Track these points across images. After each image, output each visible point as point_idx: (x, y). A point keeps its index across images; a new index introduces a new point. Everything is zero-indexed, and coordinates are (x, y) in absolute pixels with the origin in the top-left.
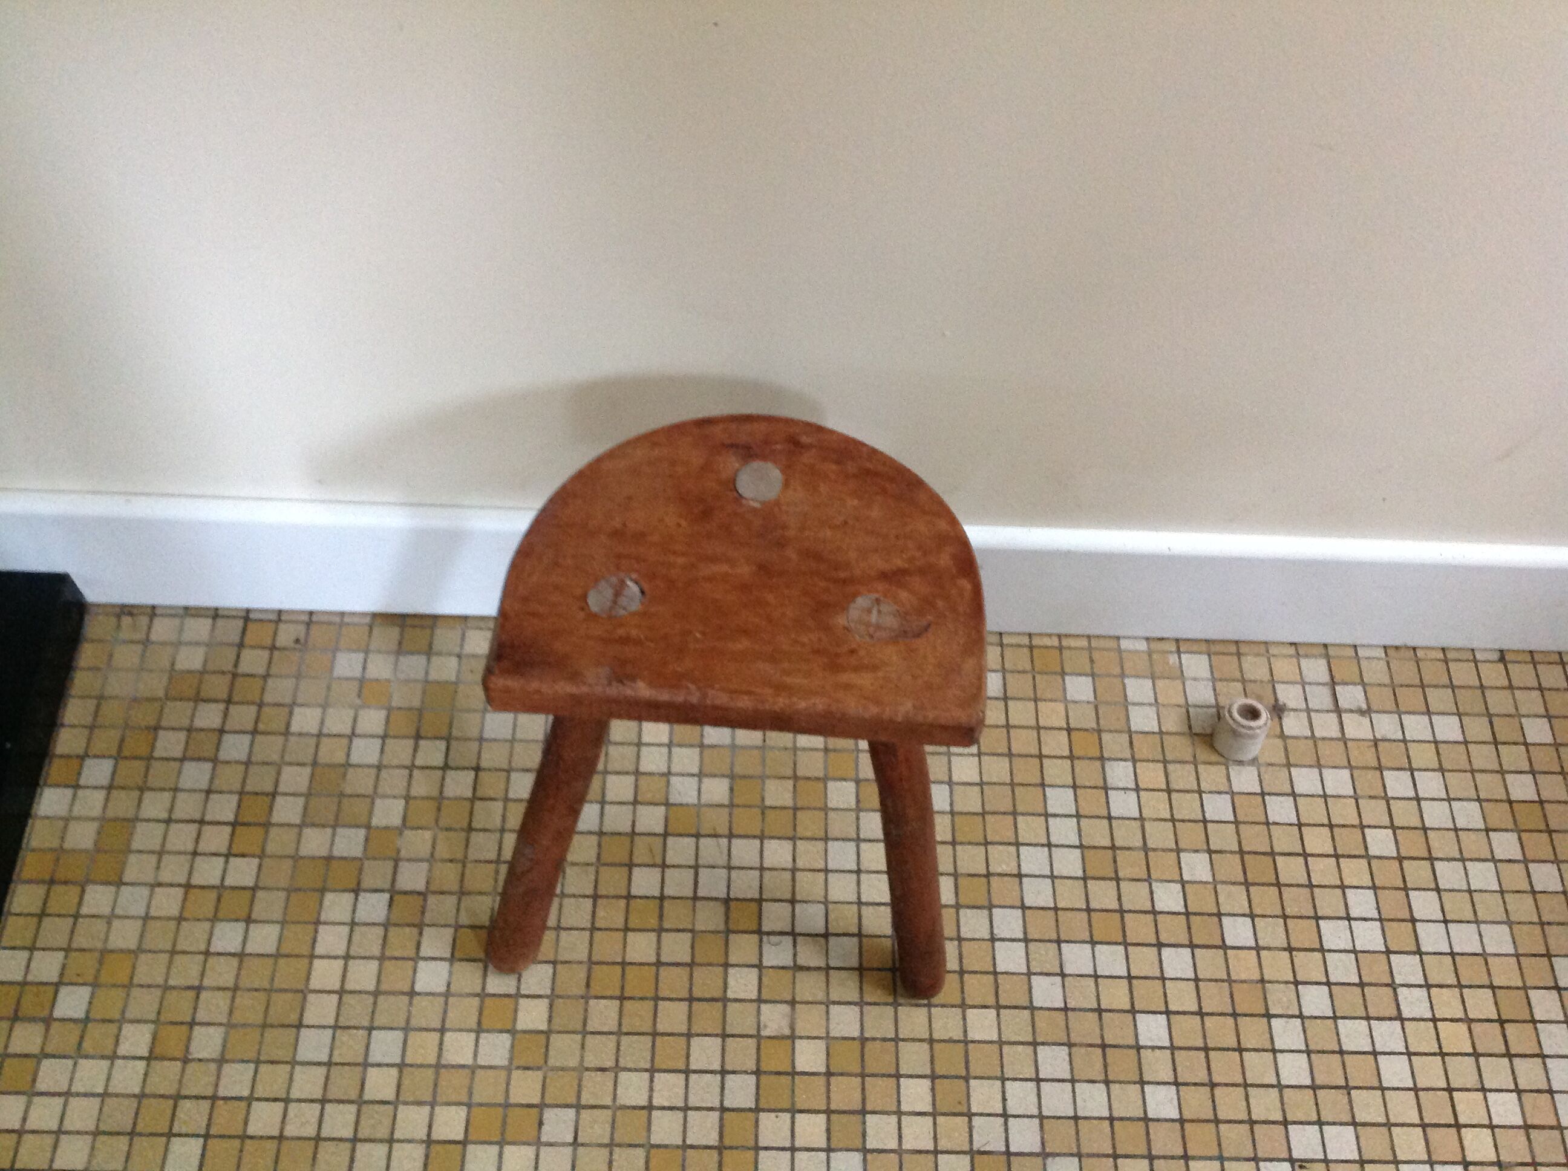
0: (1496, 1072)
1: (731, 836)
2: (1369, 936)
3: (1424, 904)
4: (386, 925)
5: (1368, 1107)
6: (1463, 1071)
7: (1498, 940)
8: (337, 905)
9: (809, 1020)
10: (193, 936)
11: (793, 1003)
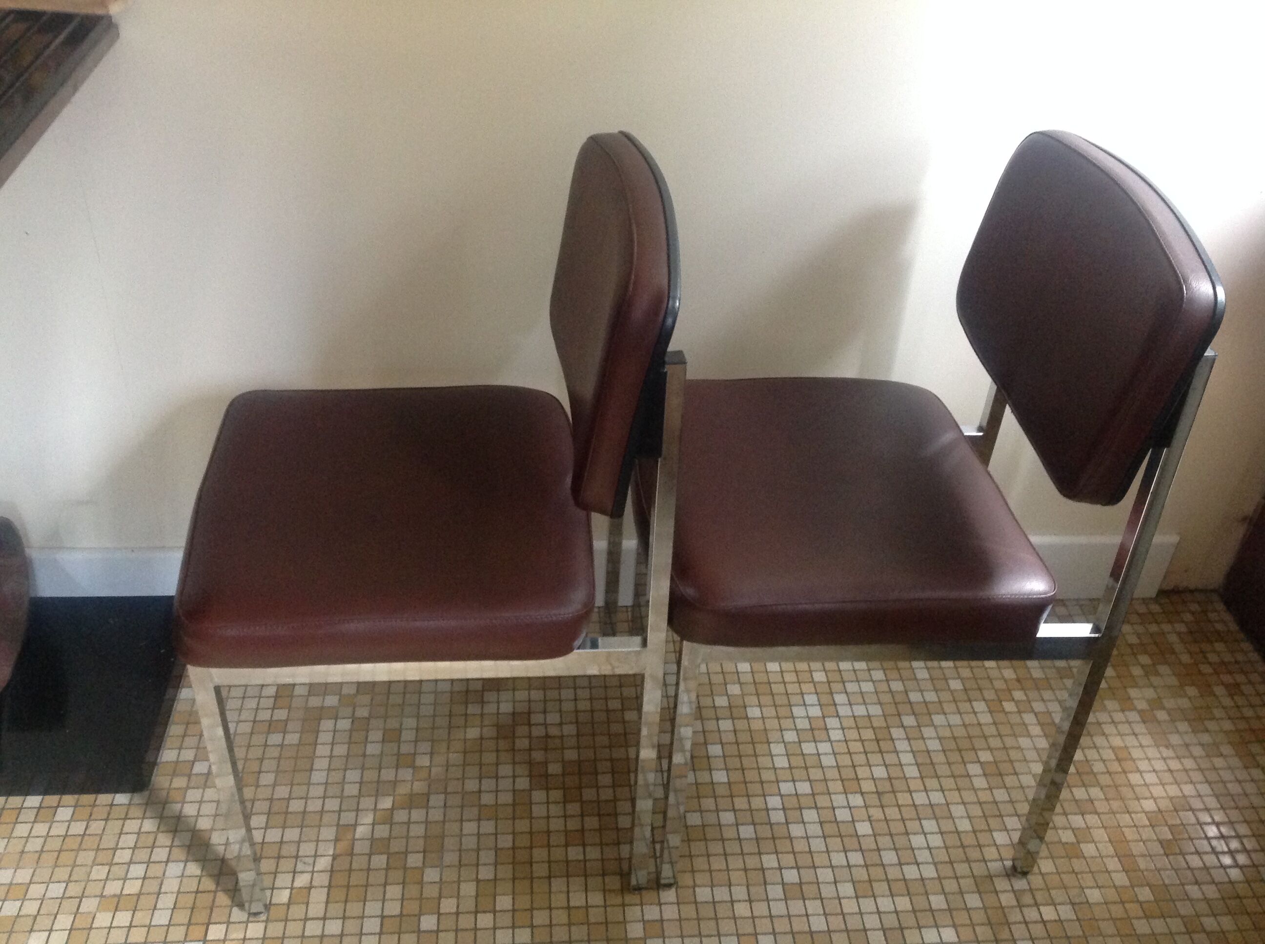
0: (875, 758)
2: (815, 712)
3: (840, 698)
4: (351, 731)
5: (816, 774)
6: (860, 759)
7: (875, 710)
8: (327, 725)
9: (552, 755)
10: (258, 740)
11: (546, 750)
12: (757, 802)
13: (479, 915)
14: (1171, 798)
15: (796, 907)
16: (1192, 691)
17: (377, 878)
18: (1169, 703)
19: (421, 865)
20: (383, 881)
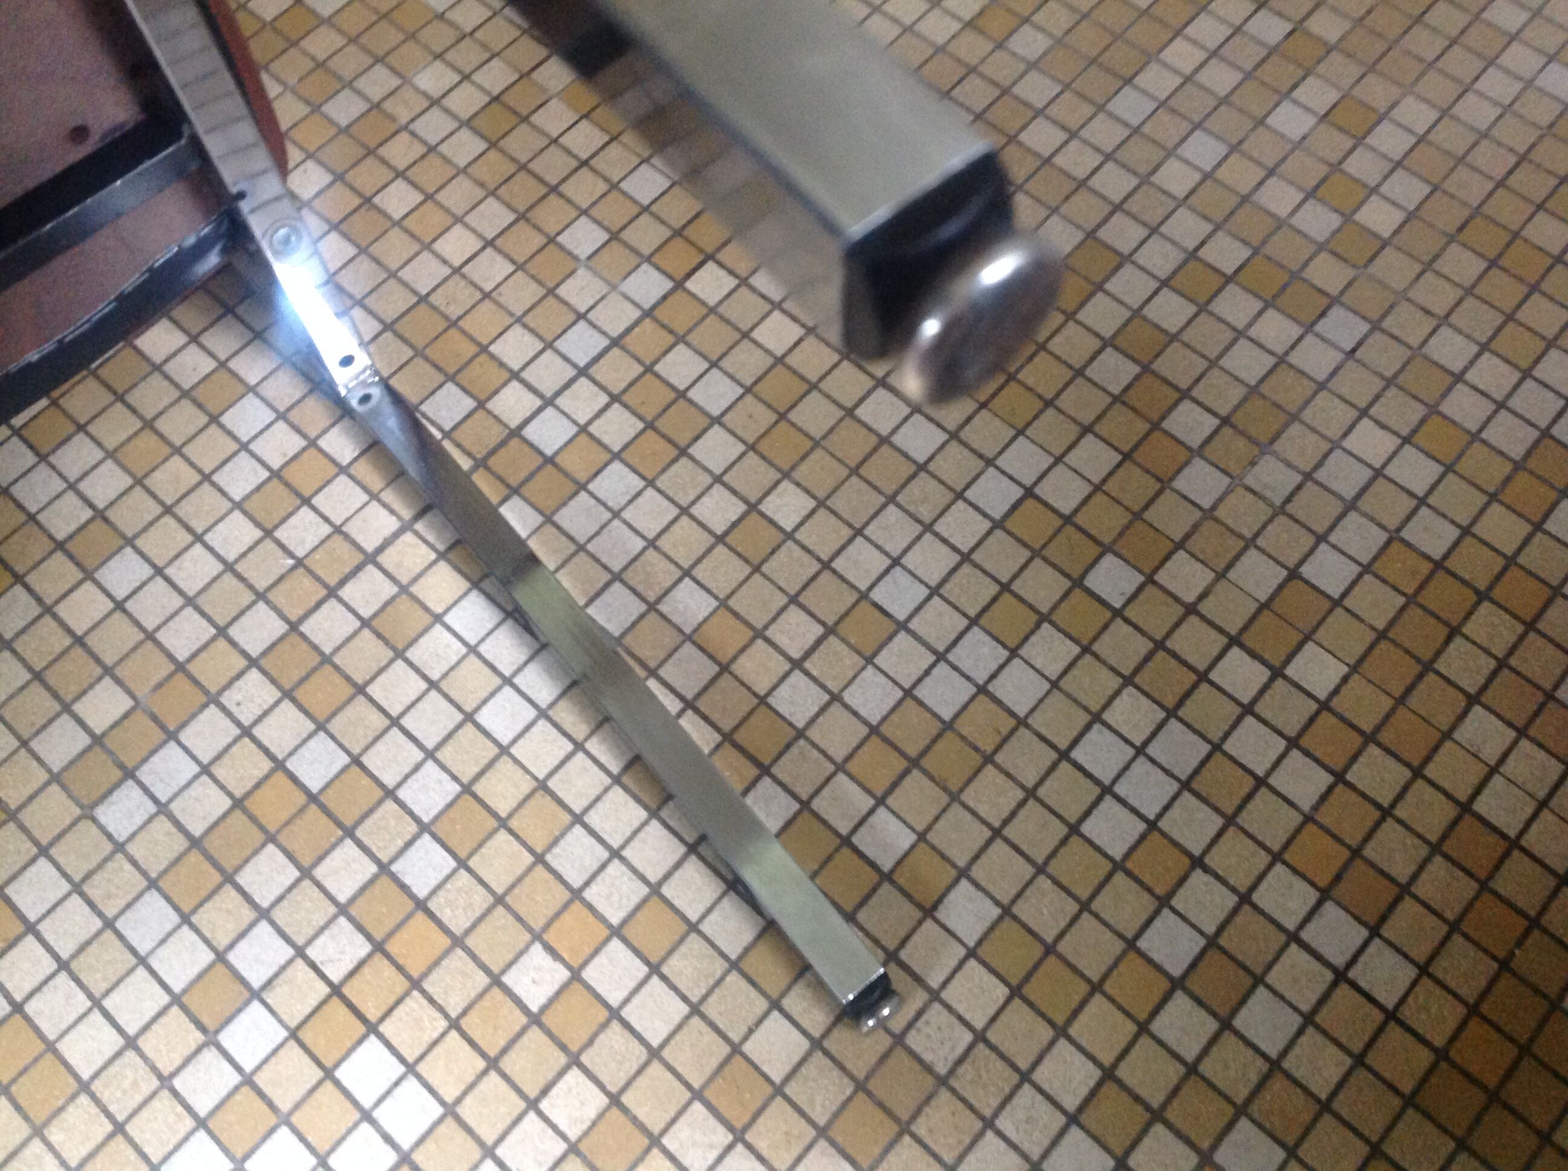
19: (1195, 441)
20: (1087, 418)
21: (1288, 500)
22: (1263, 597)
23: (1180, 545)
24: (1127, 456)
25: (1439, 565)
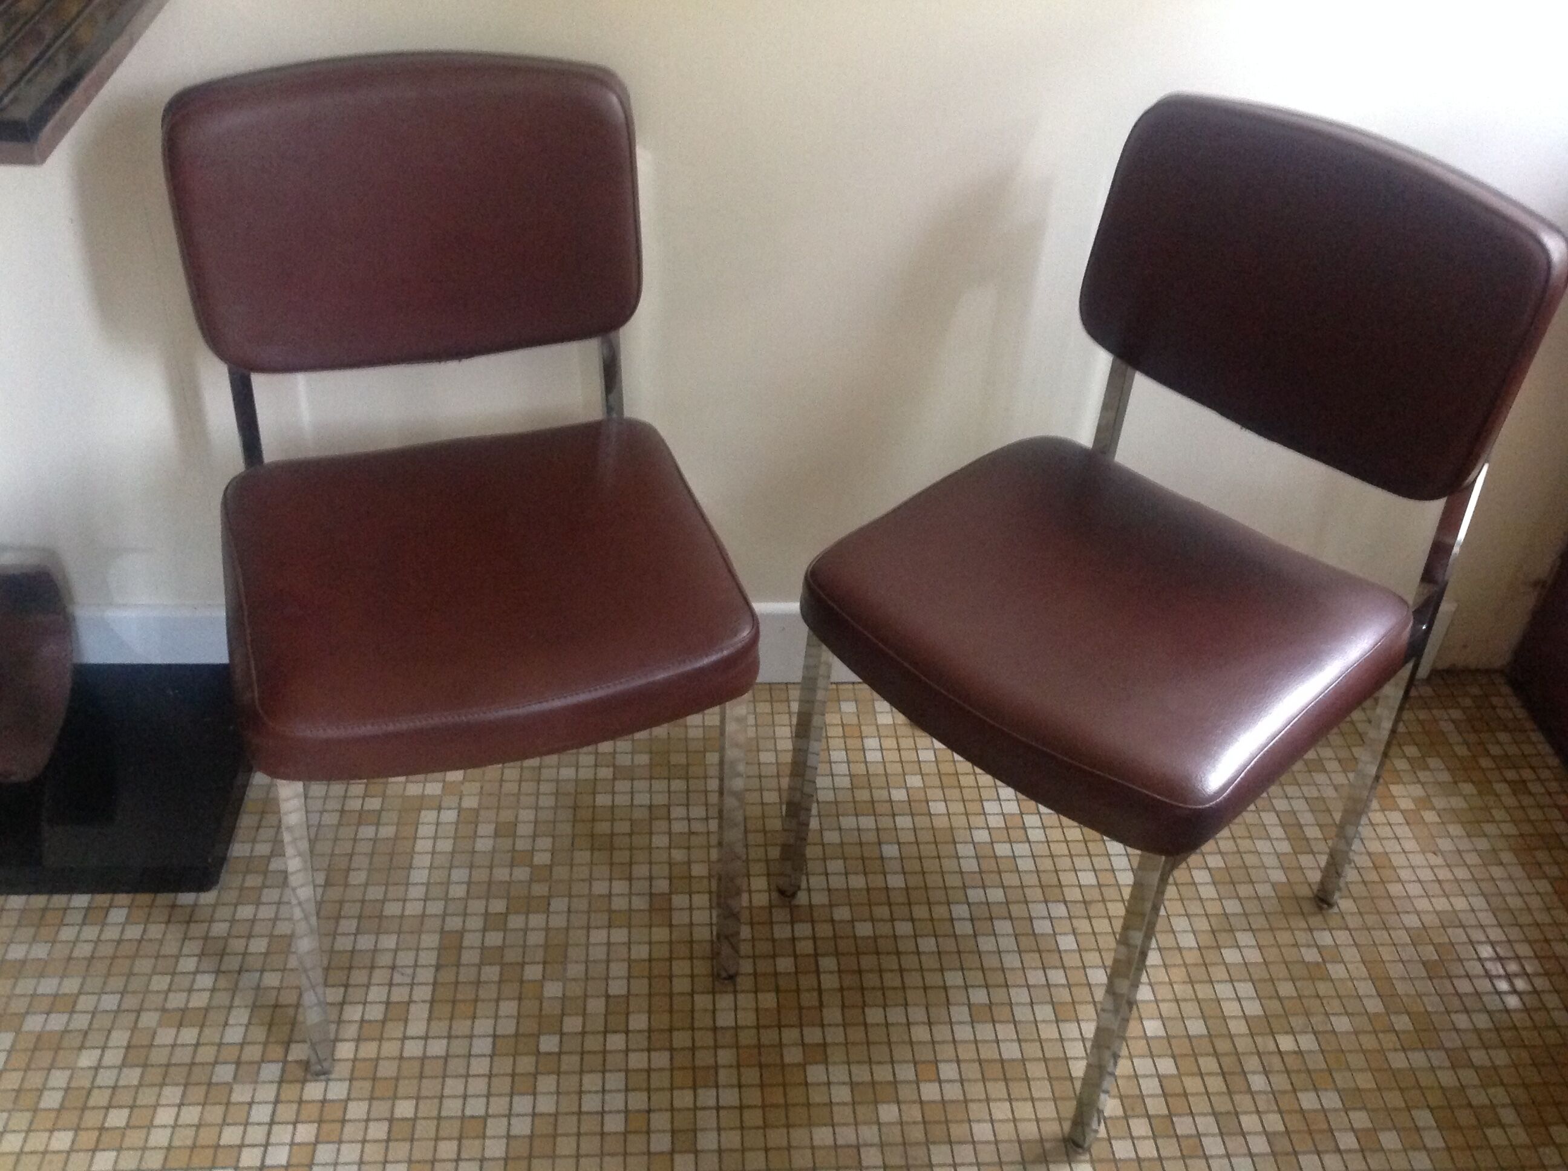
0: (1082, 862)
1: (651, 778)
2: (1011, 808)
4: (457, 823)
5: (1011, 880)
6: (1065, 863)
8: (428, 816)
9: (697, 854)
10: (346, 832)
11: (689, 848)
12: (940, 911)
13: (608, 1035)
14: (1437, 913)
15: (985, 1031)
16: (1468, 788)
17: (488, 992)
18: (1440, 802)
19: (540, 977)
20: (495, 996)
21: (586, 974)
22: (603, 1011)
23: (563, 1015)
24: (520, 999)
25: (650, 960)
